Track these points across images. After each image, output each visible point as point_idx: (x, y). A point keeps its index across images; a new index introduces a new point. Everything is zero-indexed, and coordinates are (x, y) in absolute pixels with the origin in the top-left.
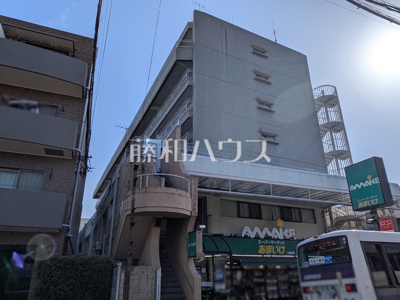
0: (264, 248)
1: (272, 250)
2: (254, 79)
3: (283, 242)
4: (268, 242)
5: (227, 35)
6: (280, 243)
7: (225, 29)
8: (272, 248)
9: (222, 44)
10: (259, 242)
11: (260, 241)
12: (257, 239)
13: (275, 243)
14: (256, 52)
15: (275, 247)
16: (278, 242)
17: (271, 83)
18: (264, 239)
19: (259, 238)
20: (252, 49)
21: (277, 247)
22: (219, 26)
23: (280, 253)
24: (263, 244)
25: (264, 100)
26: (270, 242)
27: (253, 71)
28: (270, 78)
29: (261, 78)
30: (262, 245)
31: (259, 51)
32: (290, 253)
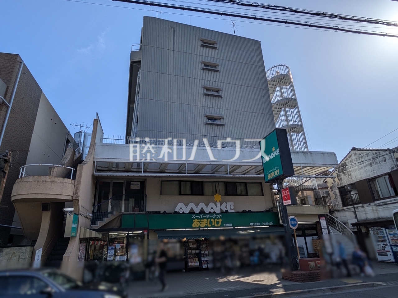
0: (199, 222)
1: (207, 223)
2: (202, 69)
3: (220, 215)
4: (203, 216)
5: (176, 34)
6: (216, 216)
7: (174, 29)
8: (207, 221)
9: (169, 42)
10: (194, 217)
11: (194, 215)
12: (191, 214)
13: (210, 216)
14: (206, 45)
15: (210, 221)
16: (214, 215)
17: (219, 71)
18: (199, 213)
19: (194, 213)
20: (201, 43)
21: (212, 220)
22: (168, 26)
23: (216, 225)
24: (197, 218)
25: (212, 87)
26: (205, 216)
27: (201, 62)
28: (219, 66)
29: (209, 67)
30: (196, 220)
31: (209, 44)
32: (227, 225)
